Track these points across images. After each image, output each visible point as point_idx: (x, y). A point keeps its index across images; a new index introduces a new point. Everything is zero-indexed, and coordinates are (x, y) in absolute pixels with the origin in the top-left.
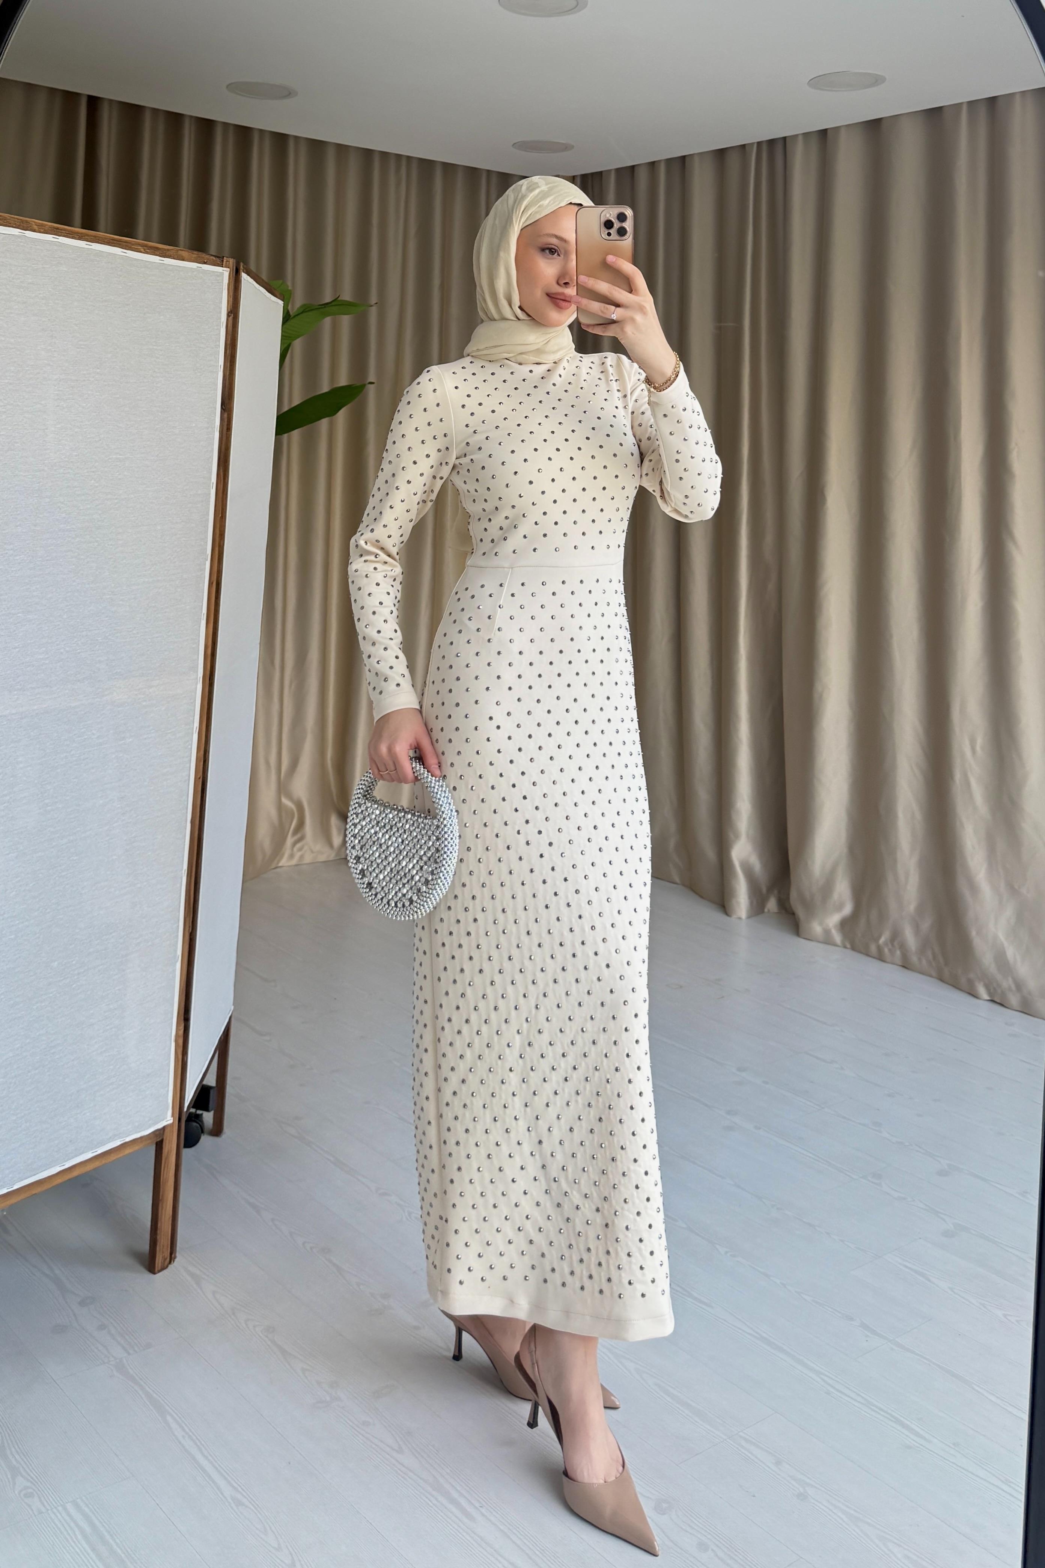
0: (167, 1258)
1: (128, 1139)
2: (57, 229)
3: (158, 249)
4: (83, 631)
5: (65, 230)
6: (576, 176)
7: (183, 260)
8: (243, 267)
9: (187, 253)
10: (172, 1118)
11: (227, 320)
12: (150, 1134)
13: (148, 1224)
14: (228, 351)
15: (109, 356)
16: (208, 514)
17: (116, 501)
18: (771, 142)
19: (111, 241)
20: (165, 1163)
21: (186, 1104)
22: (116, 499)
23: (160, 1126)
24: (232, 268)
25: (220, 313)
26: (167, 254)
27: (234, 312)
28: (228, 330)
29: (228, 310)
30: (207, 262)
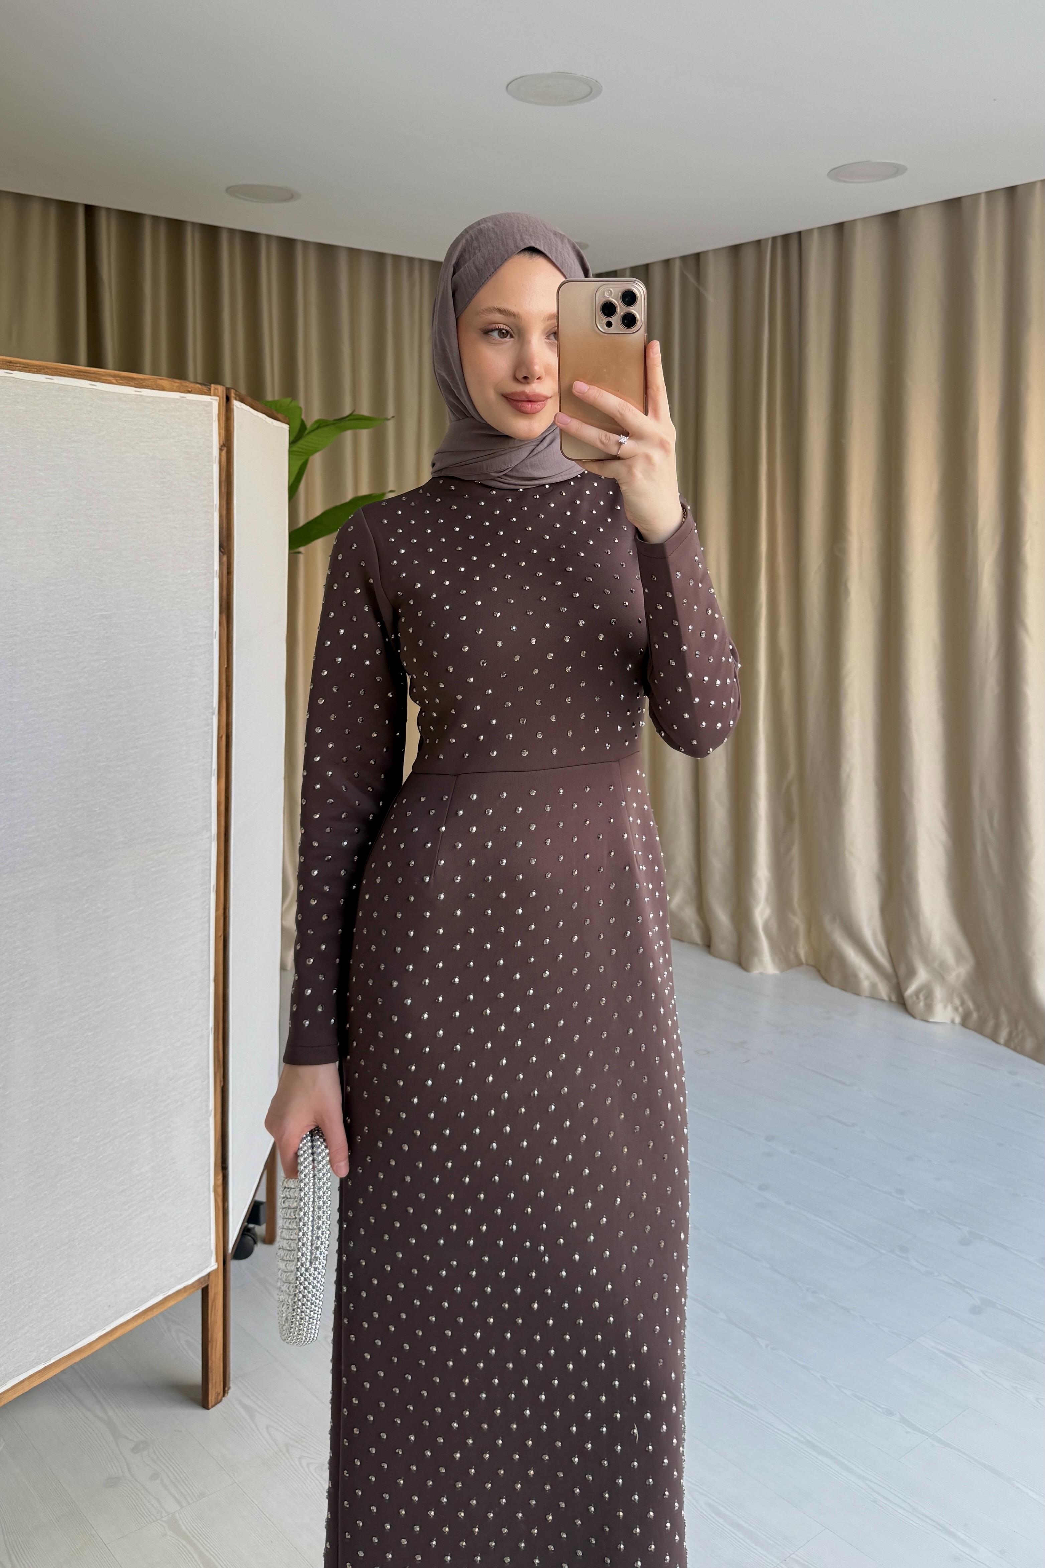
0: (220, 1393)
1: (170, 1292)
2: (11, 362)
7: (164, 390)
8: (235, 394)
9: (167, 382)
10: (216, 1263)
11: (220, 455)
12: (193, 1283)
14: (223, 487)
18: (788, 237)
20: (212, 1306)
21: (231, 1245)
23: (204, 1273)
24: (221, 396)
25: (211, 447)
26: (144, 384)
27: (227, 445)
28: (222, 466)
29: (219, 443)
30: (192, 391)
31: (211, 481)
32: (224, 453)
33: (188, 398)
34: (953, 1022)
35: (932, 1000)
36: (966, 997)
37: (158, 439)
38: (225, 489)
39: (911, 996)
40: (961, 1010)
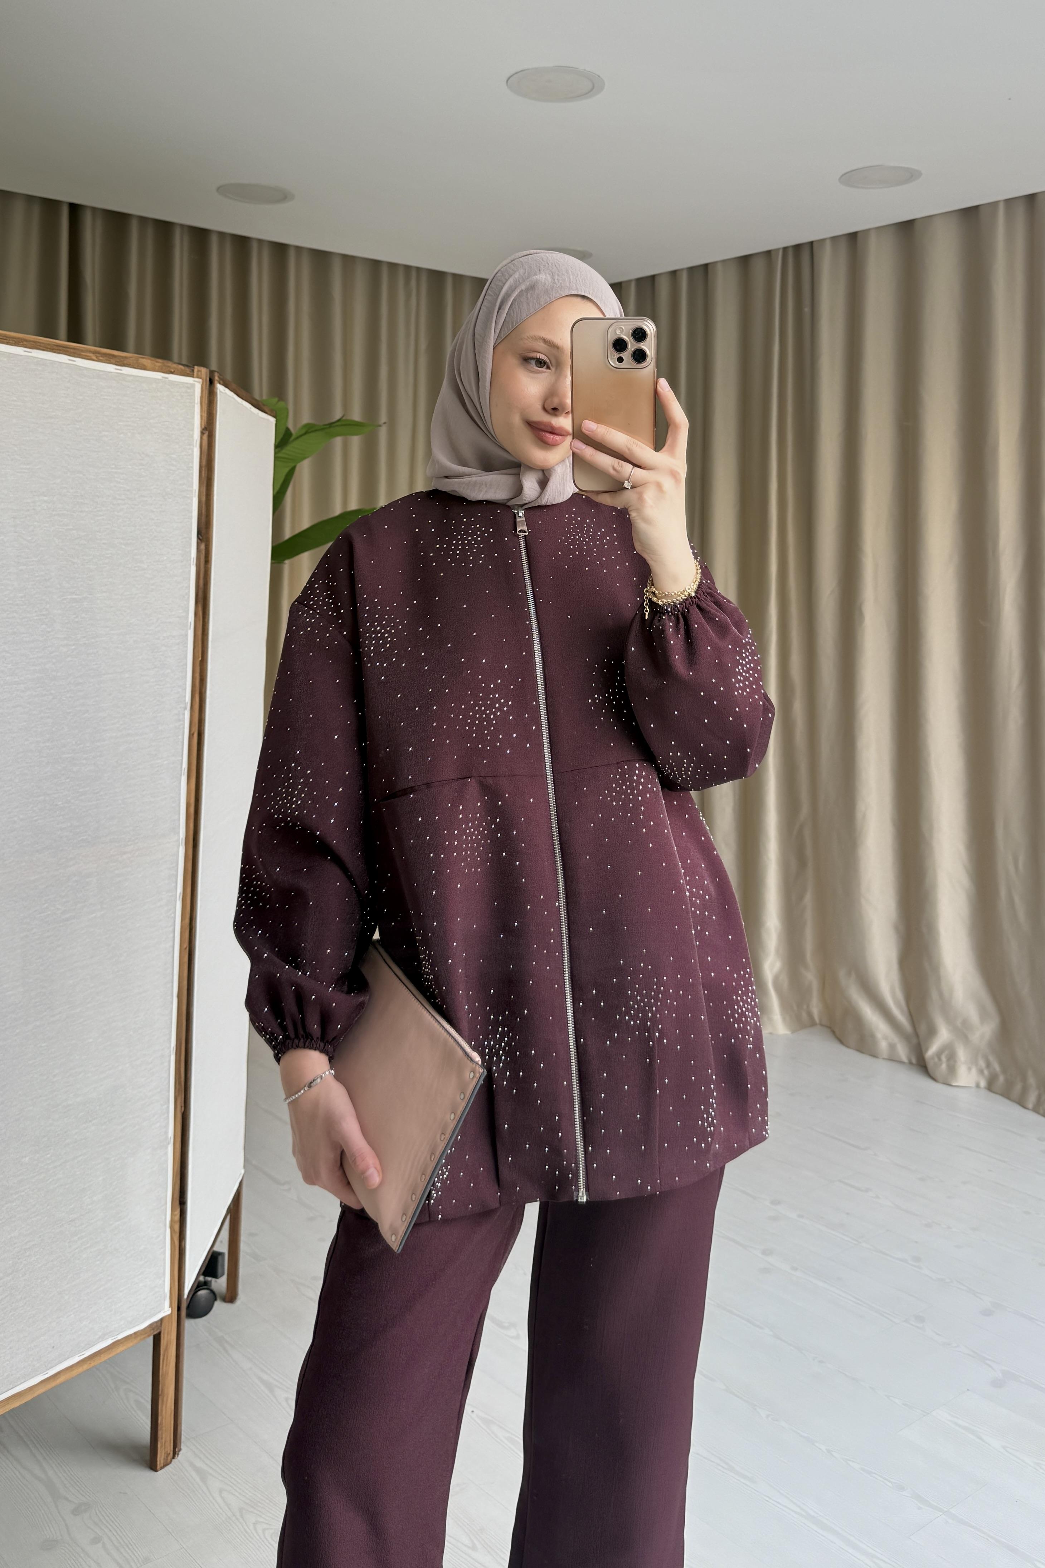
0: (170, 1454)
3: (114, 356)
7: (145, 369)
8: (219, 378)
9: (149, 361)
10: (170, 1309)
11: (201, 438)
12: (146, 1328)
14: (203, 472)
16: (186, 658)
18: (799, 248)
19: (55, 347)
23: (156, 1319)
24: (205, 378)
25: (193, 430)
26: (125, 362)
27: (209, 429)
28: (203, 449)
29: (201, 427)
30: (174, 372)
31: (191, 465)
32: (205, 437)
33: (170, 379)
34: (978, 1086)
35: (955, 1062)
36: (991, 1058)
37: (138, 419)
38: (205, 473)
39: (932, 1058)
40: (986, 1072)
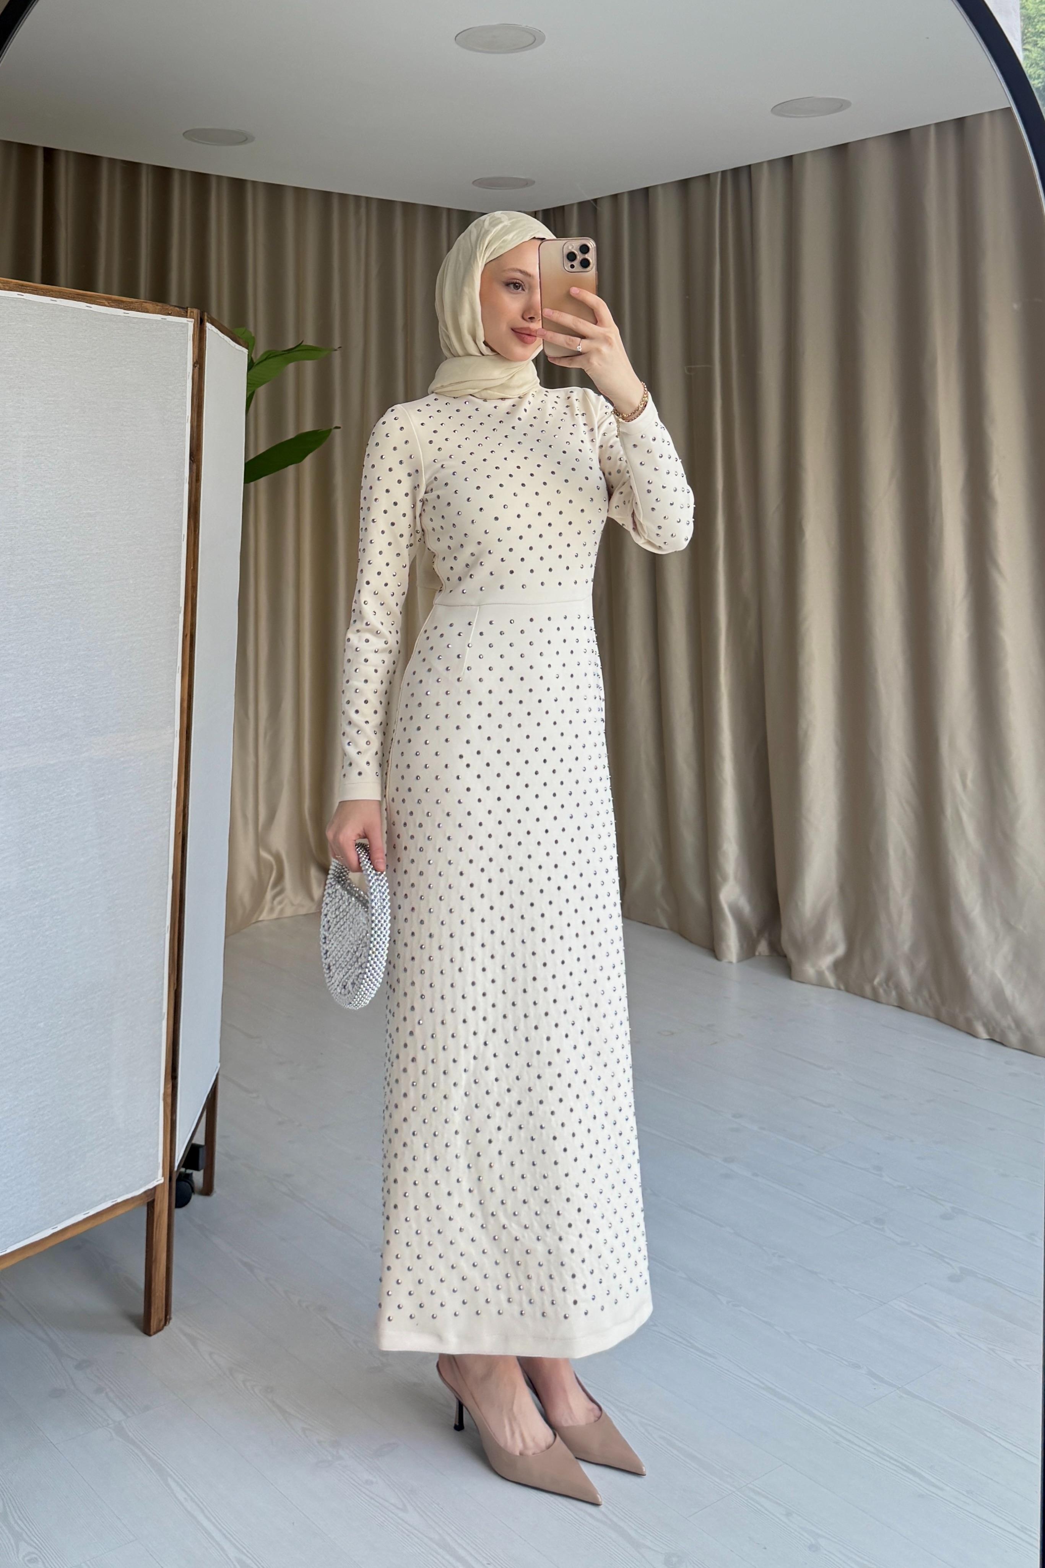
0: (162, 1320)
1: (119, 1200)
2: (22, 285)
3: (122, 302)
4: (59, 689)
5: (29, 286)
6: (538, 211)
7: (147, 312)
8: (208, 317)
9: (151, 305)
10: (163, 1178)
11: (193, 370)
12: (142, 1194)
13: (142, 1286)
14: (195, 401)
15: (77, 411)
16: (180, 567)
17: (88, 556)
18: (736, 171)
19: (76, 296)
20: (157, 1224)
21: (177, 1164)
22: (88, 554)
23: (151, 1186)
24: (196, 319)
25: (186, 364)
26: (135, 307)
27: (199, 363)
28: (195, 381)
29: (193, 361)
30: (172, 314)
31: (184, 395)
32: (197, 370)
33: (165, 319)
